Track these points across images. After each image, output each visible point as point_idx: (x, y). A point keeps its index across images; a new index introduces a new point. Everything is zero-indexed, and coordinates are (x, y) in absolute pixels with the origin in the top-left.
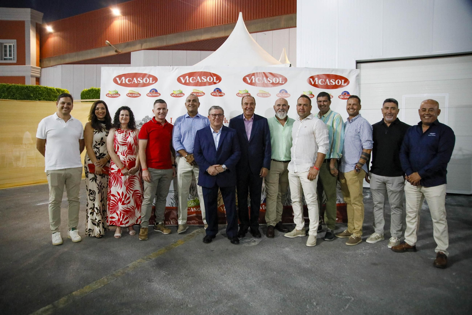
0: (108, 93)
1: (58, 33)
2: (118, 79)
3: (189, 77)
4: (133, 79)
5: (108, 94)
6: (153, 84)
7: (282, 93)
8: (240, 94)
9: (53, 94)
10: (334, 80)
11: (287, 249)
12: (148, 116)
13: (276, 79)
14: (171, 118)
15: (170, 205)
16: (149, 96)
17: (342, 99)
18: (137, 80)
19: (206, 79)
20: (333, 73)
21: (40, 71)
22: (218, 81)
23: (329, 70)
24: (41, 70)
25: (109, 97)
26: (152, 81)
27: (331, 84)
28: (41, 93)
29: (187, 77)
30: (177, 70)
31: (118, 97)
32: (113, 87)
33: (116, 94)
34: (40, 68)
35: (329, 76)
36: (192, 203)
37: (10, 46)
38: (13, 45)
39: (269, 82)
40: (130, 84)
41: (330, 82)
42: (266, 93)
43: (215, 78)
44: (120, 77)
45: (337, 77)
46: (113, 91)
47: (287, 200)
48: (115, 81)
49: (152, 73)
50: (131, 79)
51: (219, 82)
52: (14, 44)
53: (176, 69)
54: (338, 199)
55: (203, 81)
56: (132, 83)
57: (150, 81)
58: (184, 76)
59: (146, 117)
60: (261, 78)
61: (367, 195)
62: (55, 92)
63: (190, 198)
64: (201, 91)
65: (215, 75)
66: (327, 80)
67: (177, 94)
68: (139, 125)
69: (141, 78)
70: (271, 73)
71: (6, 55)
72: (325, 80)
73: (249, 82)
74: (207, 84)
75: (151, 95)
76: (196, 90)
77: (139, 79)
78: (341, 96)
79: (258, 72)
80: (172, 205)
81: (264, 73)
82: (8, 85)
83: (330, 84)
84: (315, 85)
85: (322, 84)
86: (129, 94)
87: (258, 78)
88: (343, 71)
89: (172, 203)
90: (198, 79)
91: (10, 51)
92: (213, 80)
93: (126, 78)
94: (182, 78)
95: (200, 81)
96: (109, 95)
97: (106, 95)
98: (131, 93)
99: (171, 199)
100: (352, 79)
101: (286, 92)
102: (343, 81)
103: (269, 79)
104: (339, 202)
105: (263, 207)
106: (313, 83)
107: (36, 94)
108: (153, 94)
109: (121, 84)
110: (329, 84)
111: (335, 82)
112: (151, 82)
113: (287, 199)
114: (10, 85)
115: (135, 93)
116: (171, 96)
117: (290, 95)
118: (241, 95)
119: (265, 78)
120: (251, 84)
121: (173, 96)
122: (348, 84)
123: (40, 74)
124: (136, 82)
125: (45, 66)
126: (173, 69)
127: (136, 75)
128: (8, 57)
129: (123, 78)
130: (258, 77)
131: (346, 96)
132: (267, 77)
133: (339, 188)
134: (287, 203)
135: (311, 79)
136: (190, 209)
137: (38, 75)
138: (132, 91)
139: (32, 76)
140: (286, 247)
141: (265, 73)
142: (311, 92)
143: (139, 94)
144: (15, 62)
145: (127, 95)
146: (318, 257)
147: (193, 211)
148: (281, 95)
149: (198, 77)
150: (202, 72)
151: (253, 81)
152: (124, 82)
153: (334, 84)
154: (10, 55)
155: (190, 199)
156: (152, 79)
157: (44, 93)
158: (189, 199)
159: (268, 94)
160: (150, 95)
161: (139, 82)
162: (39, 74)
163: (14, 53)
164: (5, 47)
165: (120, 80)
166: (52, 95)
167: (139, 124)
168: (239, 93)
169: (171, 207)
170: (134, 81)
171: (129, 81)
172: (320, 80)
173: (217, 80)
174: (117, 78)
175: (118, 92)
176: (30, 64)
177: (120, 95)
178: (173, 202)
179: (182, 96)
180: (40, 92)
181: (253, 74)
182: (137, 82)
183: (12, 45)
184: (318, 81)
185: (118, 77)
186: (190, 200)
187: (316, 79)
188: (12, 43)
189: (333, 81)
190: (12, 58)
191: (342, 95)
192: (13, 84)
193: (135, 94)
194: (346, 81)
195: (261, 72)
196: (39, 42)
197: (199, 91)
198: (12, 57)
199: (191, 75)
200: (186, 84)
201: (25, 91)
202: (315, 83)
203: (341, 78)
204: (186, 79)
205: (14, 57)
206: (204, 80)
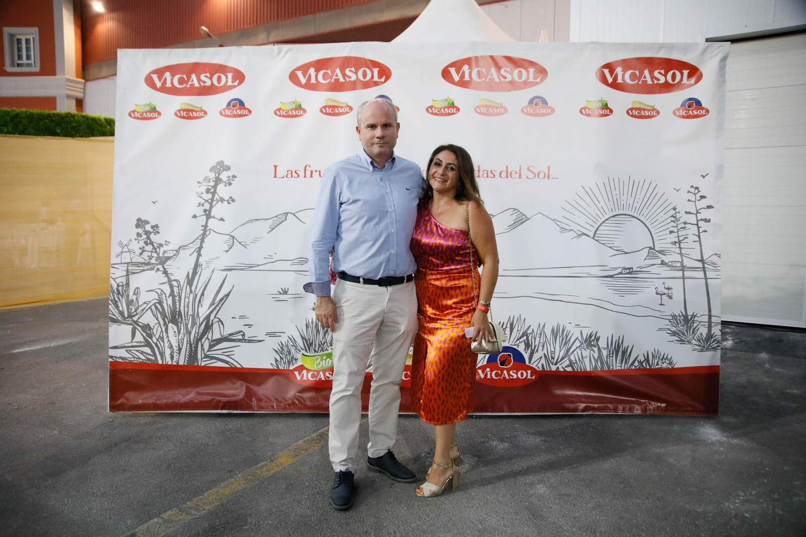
0: (133, 109)
1: (114, 14)
2: (155, 77)
3: (317, 71)
4: (189, 77)
5: (134, 112)
6: (235, 87)
7: (536, 105)
8: (436, 108)
9: (99, 128)
10: (663, 72)
11: (541, 489)
12: (222, 162)
13: (520, 71)
14: (276, 167)
15: (271, 364)
16: (226, 116)
17: (683, 117)
18: (199, 80)
19: (356, 73)
20: (662, 55)
21: (82, 86)
22: (383, 79)
23: (651, 46)
24: (85, 86)
25: (135, 118)
26: (233, 81)
27: (656, 82)
28: (76, 127)
29: (312, 71)
30: (289, 55)
31: (155, 118)
32: (146, 96)
33: (150, 112)
34: (83, 81)
35: (650, 63)
36: (322, 360)
37: (27, 41)
38: (33, 38)
39: (503, 80)
40: (183, 88)
41: (653, 77)
42: (496, 105)
43: (376, 70)
44: (160, 72)
45: (669, 65)
46: (145, 105)
47: (543, 358)
48: (149, 82)
49: (231, 64)
50: (185, 76)
51: (386, 80)
52: (34, 36)
53: (286, 52)
54: (667, 358)
55: (347, 79)
56: (188, 86)
57: (227, 82)
58: (305, 68)
59: (218, 163)
60: (484, 70)
61: (727, 340)
62: (101, 125)
63: (317, 350)
64: (343, 103)
65: (375, 64)
66: (646, 72)
67: (288, 111)
68: (201, 181)
69: (208, 75)
70: (509, 59)
71: (20, 57)
72: (641, 73)
73: (456, 81)
74: (359, 85)
75: (231, 112)
76: (334, 101)
77: (202, 77)
78: (681, 110)
79: (479, 54)
80: (276, 364)
81: (492, 57)
82: (14, 111)
83: (653, 81)
84: (615, 85)
85: (633, 81)
86: (179, 111)
87: (478, 69)
88: (686, 48)
89: (276, 360)
90: (337, 76)
91: (28, 49)
92: (372, 77)
93: (173, 76)
94: (299, 74)
95: (342, 80)
96: (136, 113)
97: (130, 115)
98: (184, 110)
99: (276, 351)
100: (709, 69)
101: (544, 102)
102: (686, 72)
103: (505, 71)
104: (670, 364)
105: (487, 373)
106: (610, 80)
107: (67, 127)
108: (233, 110)
109: (164, 89)
110: (650, 82)
111: (665, 75)
112: (230, 83)
113: (545, 354)
114: (18, 110)
115: (194, 109)
116: (276, 114)
117: (553, 110)
118: (438, 111)
119: (493, 70)
120: (462, 84)
121: (280, 116)
122: (697, 81)
123: (84, 93)
124: (197, 85)
125: (92, 78)
126: (279, 52)
127: (196, 68)
128: (24, 61)
129: (168, 75)
130: (477, 67)
131: (692, 111)
132: (498, 68)
133: (669, 332)
134: (543, 364)
135: (606, 71)
136: (318, 373)
137: (80, 95)
138: (188, 104)
139: (69, 97)
140: (539, 483)
141: (496, 58)
142: (605, 103)
143: (202, 111)
144: (37, 69)
145: (176, 114)
146: (621, 518)
147: (323, 379)
148: (533, 111)
149: (338, 71)
150: (346, 58)
151: (467, 78)
152: (168, 84)
153: (662, 80)
154: (28, 58)
155: (317, 352)
156: (233, 76)
157: (82, 126)
158: (315, 351)
159: (502, 107)
160: (228, 112)
161: (202, 84)
162: (81, 92)
163: (34, 54)
164: (19, 41)
165: (160, 80)
166: (98, 130)
167: (204, 180)
168: (431, 107)
169: (274, 369)
170: (193, 81)
171: (181, 81)
172: (628, 73)
173: (380, 76)
174: (152, 75)
175: (155, 108)
176: (64, 73)
177: (159, 114)
178: (279, 359)
179: (300, 115)
180: (74, 125)
181: (467, 61)
182: (199, 84)
183: (31, 37)
184: (623, 75)
185: (154, 72)
186: (319, 354)
187: (619, 70)
188: (30, 34)
189: (660, 73)
190: (31, 64)
191: (683, 107)
192: (24, 110)
193: (195, 111)
194: (694, 71)
195: (485, 57)
196: (79, 32)
197: (338, 102)
198: (32, 62)
199: (320, 65)
200: (309, 86)
201: (46, 123)
202: (615, 79)
203: (681, 65)
204: (310, 75)
205: (35, 62)
206: (350, 77)
